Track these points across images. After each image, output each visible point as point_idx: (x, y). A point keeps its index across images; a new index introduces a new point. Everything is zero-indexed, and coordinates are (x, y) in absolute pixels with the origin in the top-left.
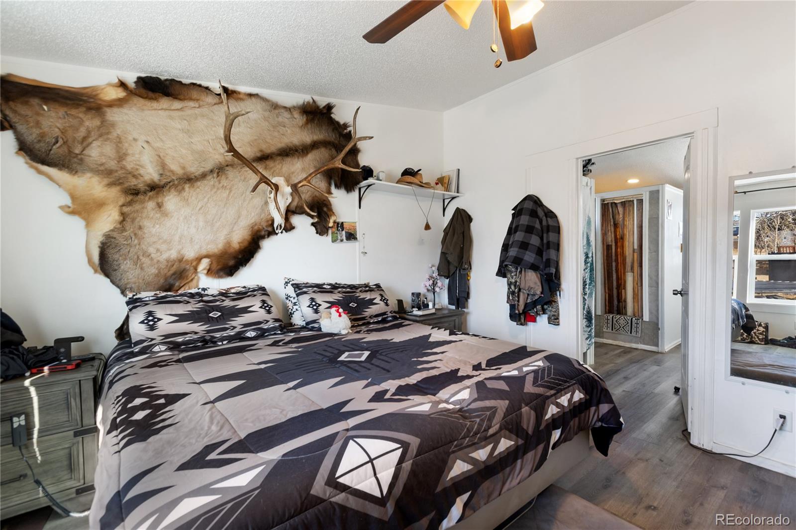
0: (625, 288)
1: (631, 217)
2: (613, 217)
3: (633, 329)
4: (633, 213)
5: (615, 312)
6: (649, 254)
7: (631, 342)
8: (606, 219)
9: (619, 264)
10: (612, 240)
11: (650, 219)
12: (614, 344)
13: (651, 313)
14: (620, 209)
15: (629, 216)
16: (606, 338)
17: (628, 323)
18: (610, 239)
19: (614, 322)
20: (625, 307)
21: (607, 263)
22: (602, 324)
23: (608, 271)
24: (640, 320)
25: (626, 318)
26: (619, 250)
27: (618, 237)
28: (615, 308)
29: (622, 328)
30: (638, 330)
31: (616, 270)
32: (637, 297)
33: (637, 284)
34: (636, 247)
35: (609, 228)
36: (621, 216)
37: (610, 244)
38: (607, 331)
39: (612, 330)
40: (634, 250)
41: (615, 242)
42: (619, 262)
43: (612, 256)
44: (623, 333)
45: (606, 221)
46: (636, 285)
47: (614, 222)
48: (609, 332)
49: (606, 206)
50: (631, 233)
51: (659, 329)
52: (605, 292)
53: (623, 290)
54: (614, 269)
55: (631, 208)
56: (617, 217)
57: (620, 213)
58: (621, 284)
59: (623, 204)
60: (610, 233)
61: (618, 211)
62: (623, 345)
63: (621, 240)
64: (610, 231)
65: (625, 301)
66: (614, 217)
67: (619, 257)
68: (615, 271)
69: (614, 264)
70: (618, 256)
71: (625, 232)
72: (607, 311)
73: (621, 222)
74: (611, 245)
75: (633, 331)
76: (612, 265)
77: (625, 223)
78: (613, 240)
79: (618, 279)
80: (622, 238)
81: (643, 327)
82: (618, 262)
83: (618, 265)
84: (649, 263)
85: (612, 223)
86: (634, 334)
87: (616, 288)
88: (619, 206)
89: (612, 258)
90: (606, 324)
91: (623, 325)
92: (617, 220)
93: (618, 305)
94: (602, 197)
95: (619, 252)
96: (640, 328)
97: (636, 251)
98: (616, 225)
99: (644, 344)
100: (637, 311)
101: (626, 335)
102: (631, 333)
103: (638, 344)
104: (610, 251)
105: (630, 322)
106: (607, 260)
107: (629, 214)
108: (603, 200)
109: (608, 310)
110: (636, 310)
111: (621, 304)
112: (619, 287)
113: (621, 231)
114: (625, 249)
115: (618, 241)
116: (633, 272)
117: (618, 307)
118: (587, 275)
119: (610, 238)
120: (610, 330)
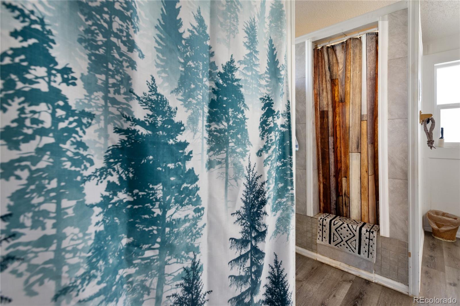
0: (347, 176)
1: (357, 65)
2: (329, 68)
3: (362, 247)
4: (361, 58)
5: (333, 211)
6: (389, 123)
7: (358, 266)
8: (319, 71)
9: (338, 140)
10: (328, 104)
11: (390, 61)
12: (334, 265)
13: (393, 223)
14: (340, 55)
15: (354, 63)
16: (320, 254)
17: (354, 236)
18: (325, 103)
19: (333, 230)
20: (348, 205)
21: (322, 139)
22: (314, 230)
23: (322, 149)
24: (375, 234)
25: (350, 225)
26: (337, 118)
27: (337, 99)
28: (333, 206)
29: (344, 242)
30: (371, 251)
31: (334, 148)
32: (366, 192)
33: (367, 172)
34: (365, 111)
35: (324, 86)
36: (341, 66)
37: (326, 109)
38: (322, 243)
39: (330, 243)
40: (361, 116)
41: (333, 107)
42: (338, 136)
43: (328, 127)
44: (347, 250)
45: (319, 75)
46: (365, 174)
47: (331, 77)
48: (325, 246)
49: (320, 53)
50: (358, 90)
51: (409, 254)
52: (319, 180)
53: (344, 179)
54: (331, 147)
55: (357, 51)
56: (335, 68)
57: (339, 61)
58: (340, 169)
59: (345, 45)
60: (325, 93)
61: (337, 60)
62: (346, 270)
63: (341, 104)
64: (325, 91)
65: (348, 195)
66: (331, 70)
67: (338, 129)
68: (333, 150)
69: (331, 139)
70: (336, 128)
71: (348, 89)
72: (322, 209)
73: (341, 76)
74: (327, 111)
75: (362, 249)
76: (328, 142)
77: (348, 75)
78: (330, 103)
79: (337, 161)
80: (343, 101)
81: (380, 246)
82: (337, 138)
83: (336, 142)
84: (389, 137)
85: (328, 78)
86: (364, 255)
87: (335, 176)
88: (339, 49)
89: (328, 130)
90: (321, 232)
91: (347, 238)
92: (334, 73)
93: (336, 201)
94: (314, 38)
95: (338, 123)
96: (375, 247)
97: (365, 118)
98: (333, 82)
99: (381, 274)
100: (366, 214)
101: (351, 254)
102: (359, 253)
103: (371, 272)
104: (326, 120)
105: (357, 234)
106: (322, 133)
107: (354, 59)
108: (315, 43)
109: (324, 208)
110: (365, 212)
111: (341, 198)
112: (339, 174)
113: (340, 90)
114: (347, 117)
115: (337, 105)
116: (360, 153)
117: (337, 203)
118: (267, 168)
119: (326, 101)
120: (326, 242)
